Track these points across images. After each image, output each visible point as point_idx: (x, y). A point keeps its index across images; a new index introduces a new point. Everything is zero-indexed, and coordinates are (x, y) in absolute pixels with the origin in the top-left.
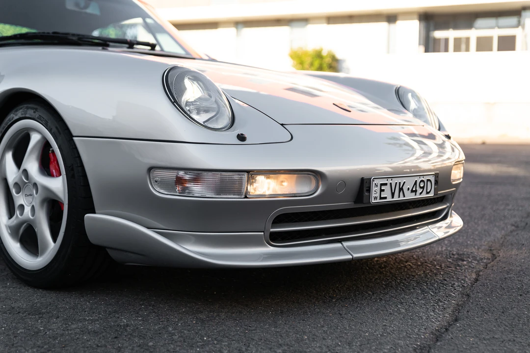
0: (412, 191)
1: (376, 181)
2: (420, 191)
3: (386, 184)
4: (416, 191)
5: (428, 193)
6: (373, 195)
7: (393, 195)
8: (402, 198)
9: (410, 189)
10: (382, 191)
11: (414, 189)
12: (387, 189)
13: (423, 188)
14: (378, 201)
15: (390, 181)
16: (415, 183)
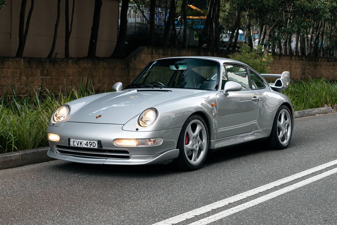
0: (86, 145)
1: (72, 140)
2: (89, 145)
3: (75, 141)
4: (88, 145)
5: (93, 146)
6: (71, 144)
7: (78, 145)
8: (81, 146)
9: (85, 144)
10: (74, 143)
11: (87, 144)
12: (75, 142)
13: (91, 144)
14: (73, 145)
15: (76, 140)
16: (87, 142)
